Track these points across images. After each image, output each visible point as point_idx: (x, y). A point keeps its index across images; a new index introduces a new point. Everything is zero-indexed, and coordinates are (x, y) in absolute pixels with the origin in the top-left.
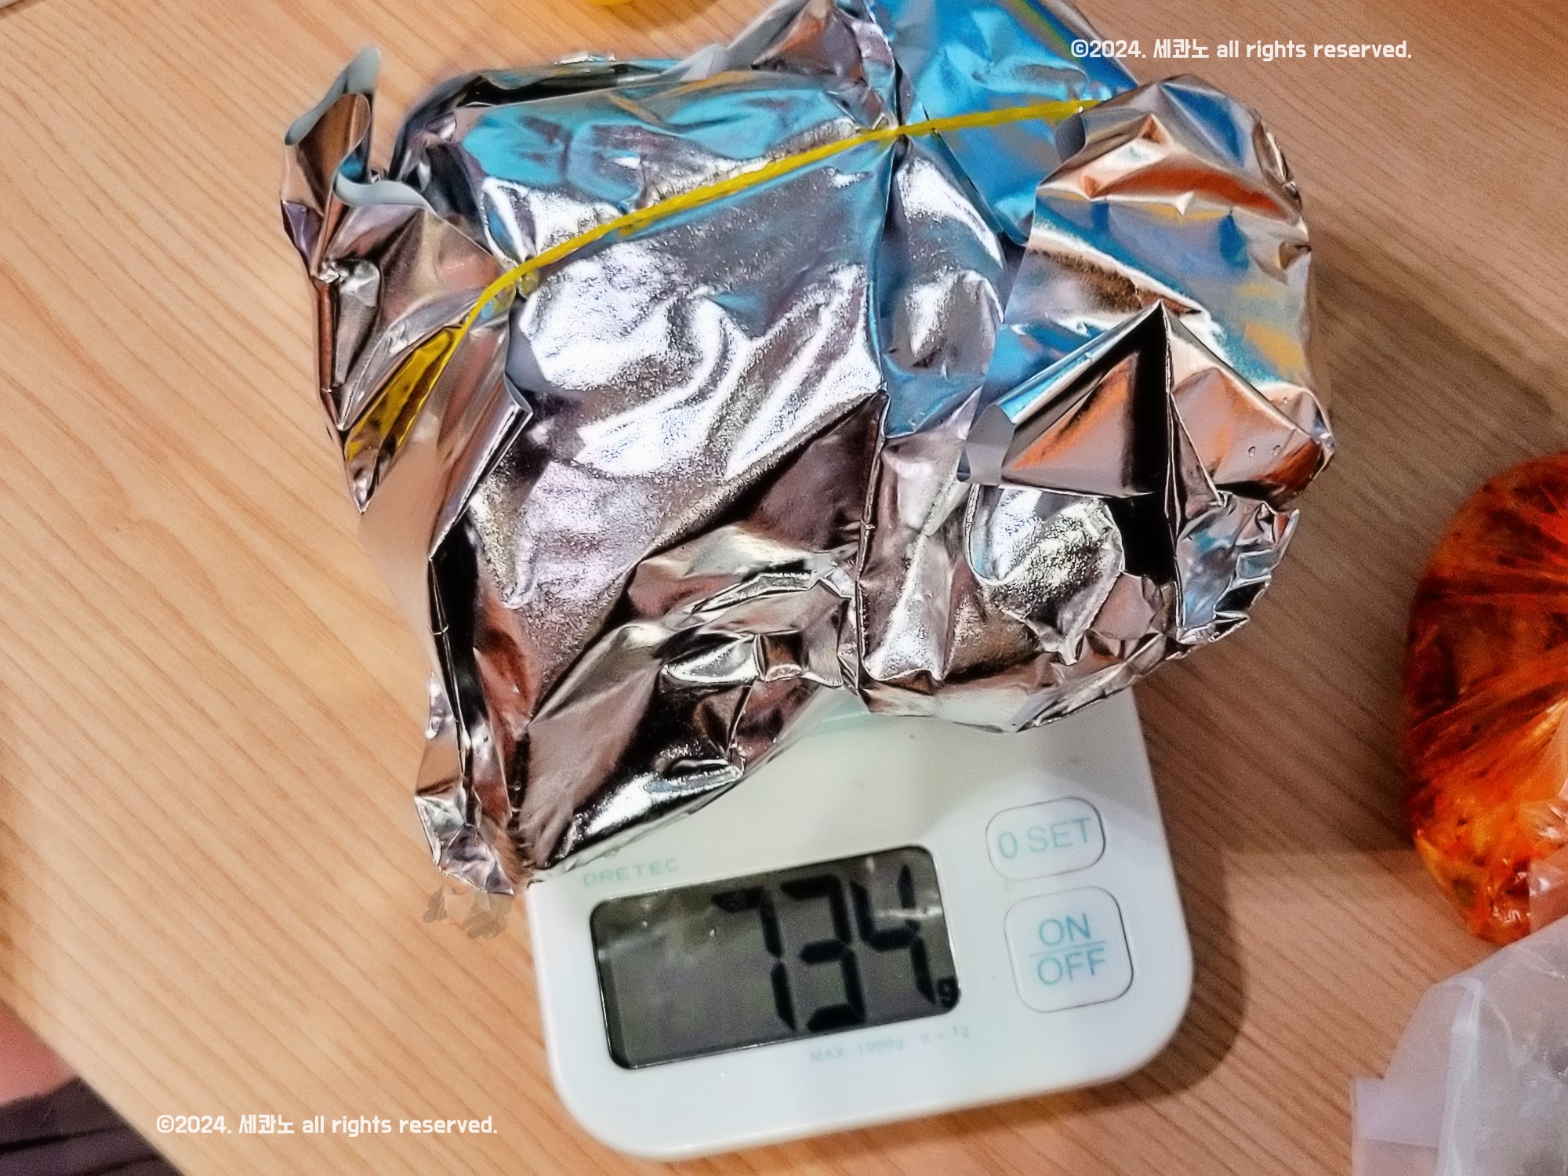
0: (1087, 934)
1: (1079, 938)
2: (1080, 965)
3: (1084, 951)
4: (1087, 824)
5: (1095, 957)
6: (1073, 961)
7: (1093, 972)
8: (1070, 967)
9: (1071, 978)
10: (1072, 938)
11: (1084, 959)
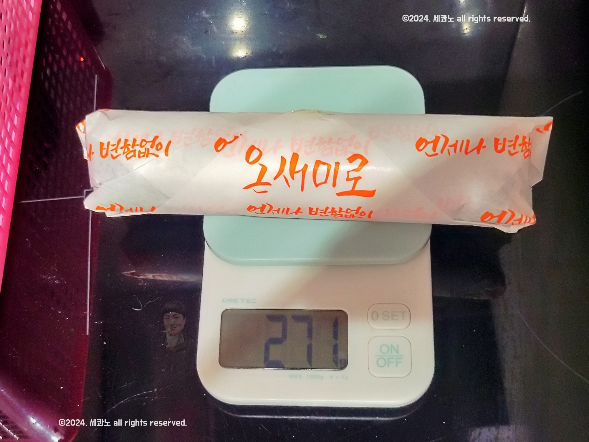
0: (397, 352)
1: (394, 353)
3: (395, 357)
4: (405, 314)
5: (399, 360)
7: (397, 366)
8: (389, 362)
9: (389, 366)
10: (391, 353)
11: (394, 360)
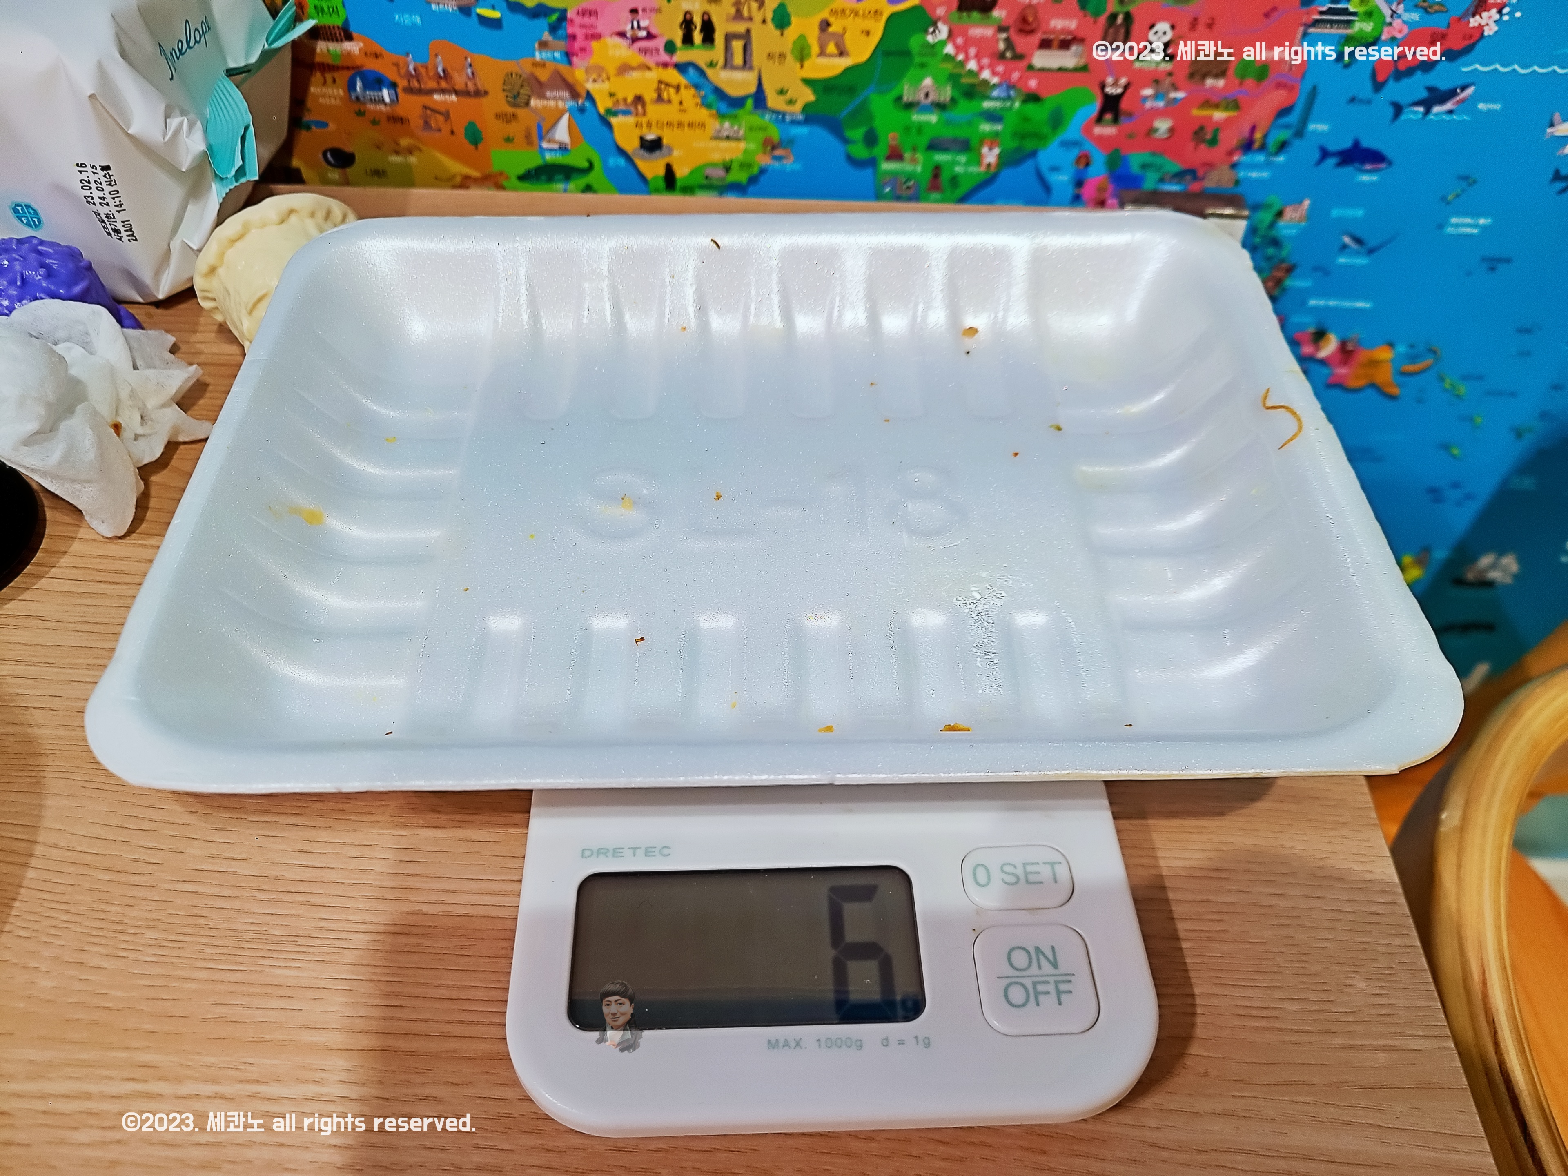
0: (1055, 965)
1: (1047, 968)
2: (1048, 993)
3: (1052, 980)
4: (1057, 867)
5: (1063, 987)
6: (1040, 988)
7: (1060, 1004)
8: (1037, 994)
9: (1038, 1004)
10: (1040, 967)
11: (1051, 988)
